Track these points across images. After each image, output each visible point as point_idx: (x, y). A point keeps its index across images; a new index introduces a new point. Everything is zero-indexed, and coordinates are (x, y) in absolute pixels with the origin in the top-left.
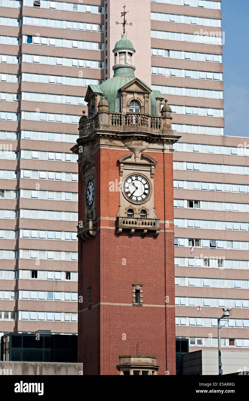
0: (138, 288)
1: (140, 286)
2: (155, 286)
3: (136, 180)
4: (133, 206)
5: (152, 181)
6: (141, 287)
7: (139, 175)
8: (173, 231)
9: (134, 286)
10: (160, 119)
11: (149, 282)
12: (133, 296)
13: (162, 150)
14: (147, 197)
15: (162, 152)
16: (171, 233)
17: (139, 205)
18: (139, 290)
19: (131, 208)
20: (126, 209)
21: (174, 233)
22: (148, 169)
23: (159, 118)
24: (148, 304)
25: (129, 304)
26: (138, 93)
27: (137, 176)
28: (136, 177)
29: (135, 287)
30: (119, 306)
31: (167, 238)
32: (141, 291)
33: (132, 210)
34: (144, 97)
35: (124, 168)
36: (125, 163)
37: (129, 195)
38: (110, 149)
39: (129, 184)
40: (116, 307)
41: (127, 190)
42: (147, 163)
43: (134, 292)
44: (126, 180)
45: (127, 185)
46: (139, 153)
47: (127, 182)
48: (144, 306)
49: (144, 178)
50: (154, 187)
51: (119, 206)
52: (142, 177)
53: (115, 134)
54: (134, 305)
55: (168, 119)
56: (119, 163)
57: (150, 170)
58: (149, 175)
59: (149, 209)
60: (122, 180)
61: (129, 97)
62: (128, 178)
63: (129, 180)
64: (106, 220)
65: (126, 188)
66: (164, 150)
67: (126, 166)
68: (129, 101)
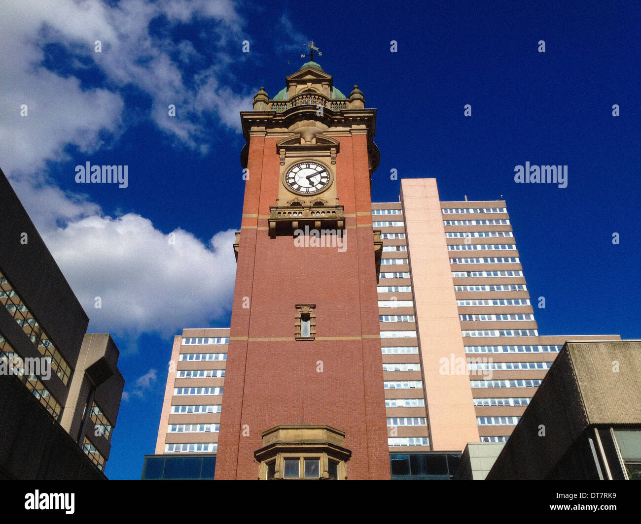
0: (306, 310)
1: (311, 307)
3: (306, 168)
4: (301, 198)
5: (333, 168)
6: (311, 310)
7: (312, 162)
8: (370, 225)
9: (297, 308)
10: (346, 102)
11: (327, 300)
12: (296, 325)
13: (349, 133)
14: (325, 186)
15: (350, 135)
16: (366, 227)
17: (310, 197)
18: (308, 315)
19: (297, 201)
20: (288, 203)
22: (327, 153)
23: (344, 101)
24: (325, 335)
25: (289, 338)
26: (313, 82)
28: (307, 165)
29: (300, 310)
30: (268, 342)
31: (361, 235)
32: (312, 315)
33: (299, 203)
34: (322, 85)
35: (287, 155)
36: (288, 149)
37: (295, 187)
38: (267, 137)
39: (296, 173)
40: (261, 343)
41: (291, 181)
42: (323, 145)
43: (299, 318)
44: (290, 169)
45: (291, 175)
46: (312, 139)
47: (291, 171)
48: (317, 339)
49: (321, 165)
50: (337, 174)
51: (277, 200)
52: (316, 163)
53: (272, 117)
54: (297, 339)
55: (358, 101)
56: (278, 149)
57: (329, 154)
58: (327, 160)
59: (328, 200)
60: (282, 169)
61: (301, 87)
62: (293, 166)
63: (296, 169)
64: (252, 218)
65: (289, 178)
66: (351, 131)
67: (289, 153)
68: (300, 91)
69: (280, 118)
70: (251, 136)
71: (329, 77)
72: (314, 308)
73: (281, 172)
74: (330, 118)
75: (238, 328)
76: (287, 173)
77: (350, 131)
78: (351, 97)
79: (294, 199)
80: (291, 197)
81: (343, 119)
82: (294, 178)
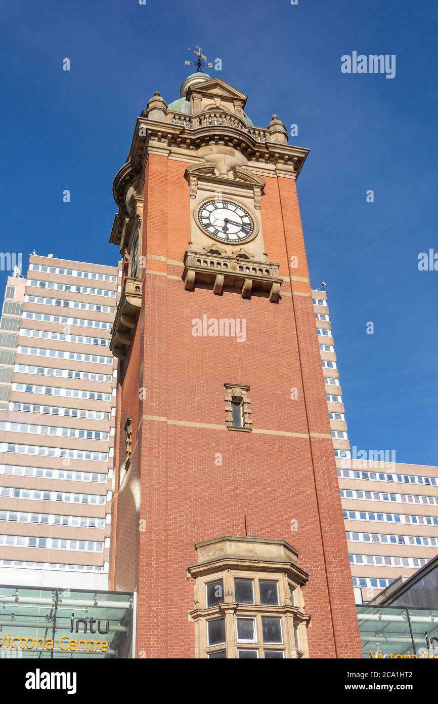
0: (238, 392)
1: (243, 389)
2: (280, 393)
3: (224, 208)
4: (221, 246)
5: (257, 213)
6: (244, 392)
7: (231, 202)
8: (309, 294)
9: (227, 388)
10: (266, 133)
11: (263, 383)
12: (226, 410)
13: (273, 172)
14: (249, 236)
15: (276, 176)
16: (305, 298)
17: (232, 246)
18: (241, 398)
19: (215, 249)
20: (204, 249)
21: (311, 298)
22: (249, 192)
24: (264, 427)
25: (219, 426)
26: (223, 98)
27: (226, 204)
28: (223, 204)
29: (229, 390)
30: (192, 427)
31: (298, 305)
32: (245, 400)
34: (234, 105)
35: (199, 186)
36: (200, 178)
37: (211, 229)
38: (169, 158)
39: (210, 212)
40: (183, 429)
41: (205, 221)
42: (245, 183)
43: (230, 401)
44: (203, 205)
45: (205, 214)
46: (229, 171)
47: (205, 209)
48: (255, 431)
49: (241, 207)
50: (263, 223)
51: (189, 243)
52: (236, 205)
53: (178, 133)
54: (230, 429)
55: (281, 134)
56: (187, 176)
57: (252, 195)
58: (250, 203)
59: (254, 254)
60: (194, 204)
61: (207, 101)
62: (207, 203)
63: (210, 207)
64: (159, 261)
65: (202, 217)
66: (277, 171)
67: (202, 184)
68: (206, 107)
69: (188, 137)
70: (149, 152)
71: (244, 97)
72: (248, 390)
73: (192, 207)
74: (252, 149)
75: (153, 404)
76: (199, 211)
77: (275, 171)
78: (271, 129)
79: (210, 245)
80: (209, 243)
81: (267, 153)
82: (208, 218)
